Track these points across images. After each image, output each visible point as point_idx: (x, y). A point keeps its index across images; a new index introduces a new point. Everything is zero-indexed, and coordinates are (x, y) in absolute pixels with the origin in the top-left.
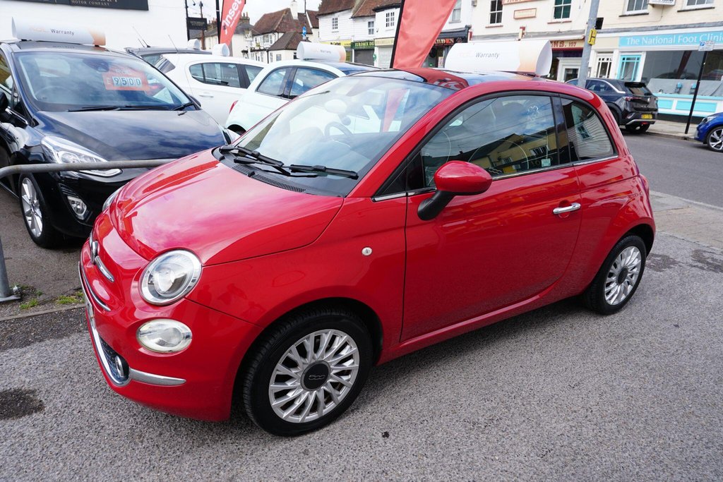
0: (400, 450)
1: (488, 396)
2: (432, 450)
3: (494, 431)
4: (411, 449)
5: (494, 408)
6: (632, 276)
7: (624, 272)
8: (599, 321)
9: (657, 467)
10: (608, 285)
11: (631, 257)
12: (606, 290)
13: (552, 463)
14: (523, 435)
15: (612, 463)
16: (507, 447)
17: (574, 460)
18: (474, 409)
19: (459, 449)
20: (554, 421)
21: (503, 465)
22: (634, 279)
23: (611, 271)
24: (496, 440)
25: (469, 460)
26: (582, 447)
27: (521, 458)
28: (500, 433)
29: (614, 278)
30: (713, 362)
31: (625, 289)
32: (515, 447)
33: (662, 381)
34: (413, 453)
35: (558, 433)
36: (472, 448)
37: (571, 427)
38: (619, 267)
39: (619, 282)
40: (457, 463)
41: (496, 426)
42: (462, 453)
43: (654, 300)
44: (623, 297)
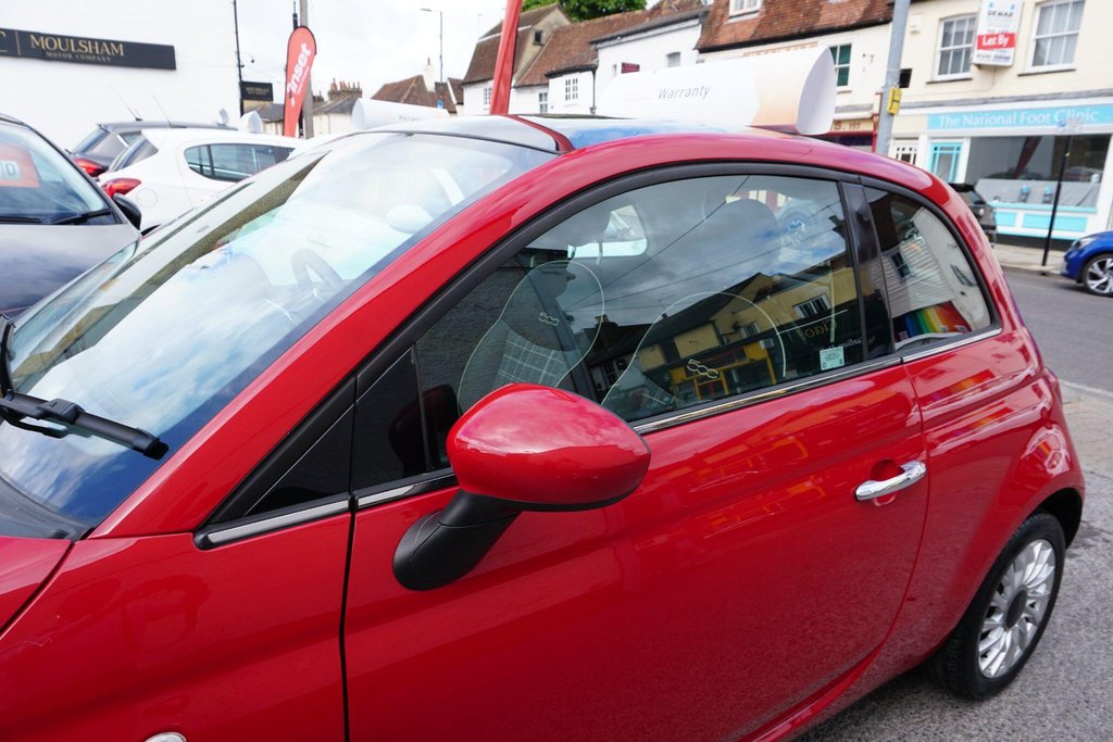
6: (1032, 606)
7: (1020, 597)
10: (985, 635)
11: (1035, 567)
12: (982, 648)
22: (1039, 610)
23: (993, 604)
29: (997, 619)
31: (1022, 634)
38: (1009, 592)
39: (1008, 623)
44: (1018, 653)
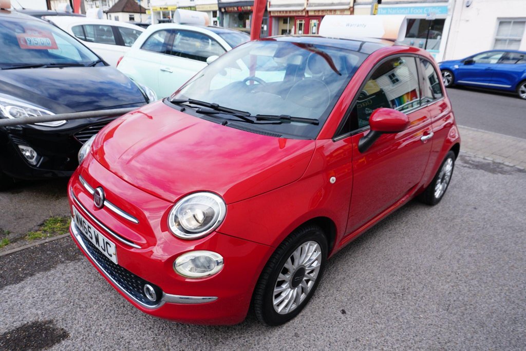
0: (359, 322)
1: (393, 272)
2: (379, 318)
3: (409, 296)
4: (365, 320)
5: (401, 280)
6: (447, 178)
8: (430, 210)
9: (513, 306)
10: (437, 185)
11: (448, 166)
13: (455, 314)
14: (427, 297)
15: (488, 308)
16: (423, 307)
17: (466, 310)
18: (389, 283)
19: (395, 314)
20: (440, 284)
21: (428, 321)
22: (448, 180)
23: (439, 176)
24: (413, 303)
25: (405, 321)
26: (466, 299)
27: (435, 314)
28: (414, 298)
29: (440, 180)
30: (507, 230)
31: (444, 186)
32: (427, 307)
33: (486, 247)
34: (368, 322)
35: (447, 292)
36: (402, 311)
37: (452, 286)
38: (443, 173)
39: (441, 183)
40: (399, 325)
41: (409, 293)
42: (398, 316)
43: (454, 192)
44: (442, 192)
